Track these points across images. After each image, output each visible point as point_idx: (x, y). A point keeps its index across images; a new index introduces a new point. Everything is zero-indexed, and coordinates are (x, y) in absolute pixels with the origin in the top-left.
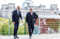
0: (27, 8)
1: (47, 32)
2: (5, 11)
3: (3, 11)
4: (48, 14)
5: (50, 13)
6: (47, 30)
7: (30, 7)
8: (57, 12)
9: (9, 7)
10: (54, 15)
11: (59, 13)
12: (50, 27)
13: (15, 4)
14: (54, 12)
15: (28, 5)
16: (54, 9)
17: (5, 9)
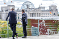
0: (26, 10)
1: (47, 33)
2: (5, 13)
3: (3, 13)
4: (47, 15)
5: (49, 14)
6: (47, 31)
7: (30, 8)
8: (56, 13)
9: (8, 9)
10: (53, 16)
11: (58, 14)
12: (49, 28)
13: (14, 6)
14: (53, 13)
15: (28, 7)
16: (53, 10)
17: (4, 11)
